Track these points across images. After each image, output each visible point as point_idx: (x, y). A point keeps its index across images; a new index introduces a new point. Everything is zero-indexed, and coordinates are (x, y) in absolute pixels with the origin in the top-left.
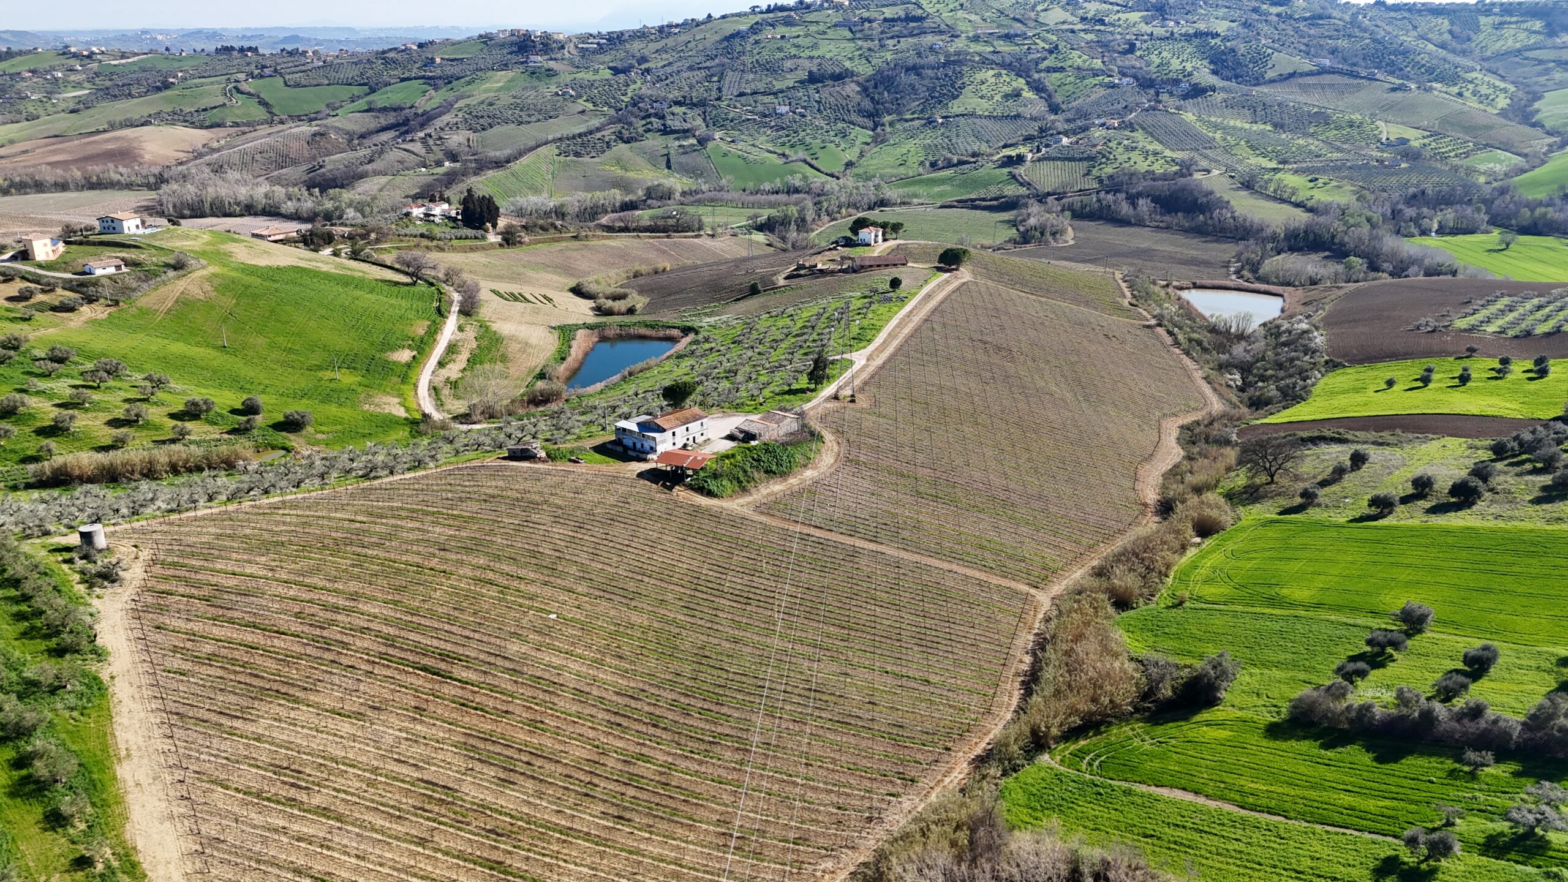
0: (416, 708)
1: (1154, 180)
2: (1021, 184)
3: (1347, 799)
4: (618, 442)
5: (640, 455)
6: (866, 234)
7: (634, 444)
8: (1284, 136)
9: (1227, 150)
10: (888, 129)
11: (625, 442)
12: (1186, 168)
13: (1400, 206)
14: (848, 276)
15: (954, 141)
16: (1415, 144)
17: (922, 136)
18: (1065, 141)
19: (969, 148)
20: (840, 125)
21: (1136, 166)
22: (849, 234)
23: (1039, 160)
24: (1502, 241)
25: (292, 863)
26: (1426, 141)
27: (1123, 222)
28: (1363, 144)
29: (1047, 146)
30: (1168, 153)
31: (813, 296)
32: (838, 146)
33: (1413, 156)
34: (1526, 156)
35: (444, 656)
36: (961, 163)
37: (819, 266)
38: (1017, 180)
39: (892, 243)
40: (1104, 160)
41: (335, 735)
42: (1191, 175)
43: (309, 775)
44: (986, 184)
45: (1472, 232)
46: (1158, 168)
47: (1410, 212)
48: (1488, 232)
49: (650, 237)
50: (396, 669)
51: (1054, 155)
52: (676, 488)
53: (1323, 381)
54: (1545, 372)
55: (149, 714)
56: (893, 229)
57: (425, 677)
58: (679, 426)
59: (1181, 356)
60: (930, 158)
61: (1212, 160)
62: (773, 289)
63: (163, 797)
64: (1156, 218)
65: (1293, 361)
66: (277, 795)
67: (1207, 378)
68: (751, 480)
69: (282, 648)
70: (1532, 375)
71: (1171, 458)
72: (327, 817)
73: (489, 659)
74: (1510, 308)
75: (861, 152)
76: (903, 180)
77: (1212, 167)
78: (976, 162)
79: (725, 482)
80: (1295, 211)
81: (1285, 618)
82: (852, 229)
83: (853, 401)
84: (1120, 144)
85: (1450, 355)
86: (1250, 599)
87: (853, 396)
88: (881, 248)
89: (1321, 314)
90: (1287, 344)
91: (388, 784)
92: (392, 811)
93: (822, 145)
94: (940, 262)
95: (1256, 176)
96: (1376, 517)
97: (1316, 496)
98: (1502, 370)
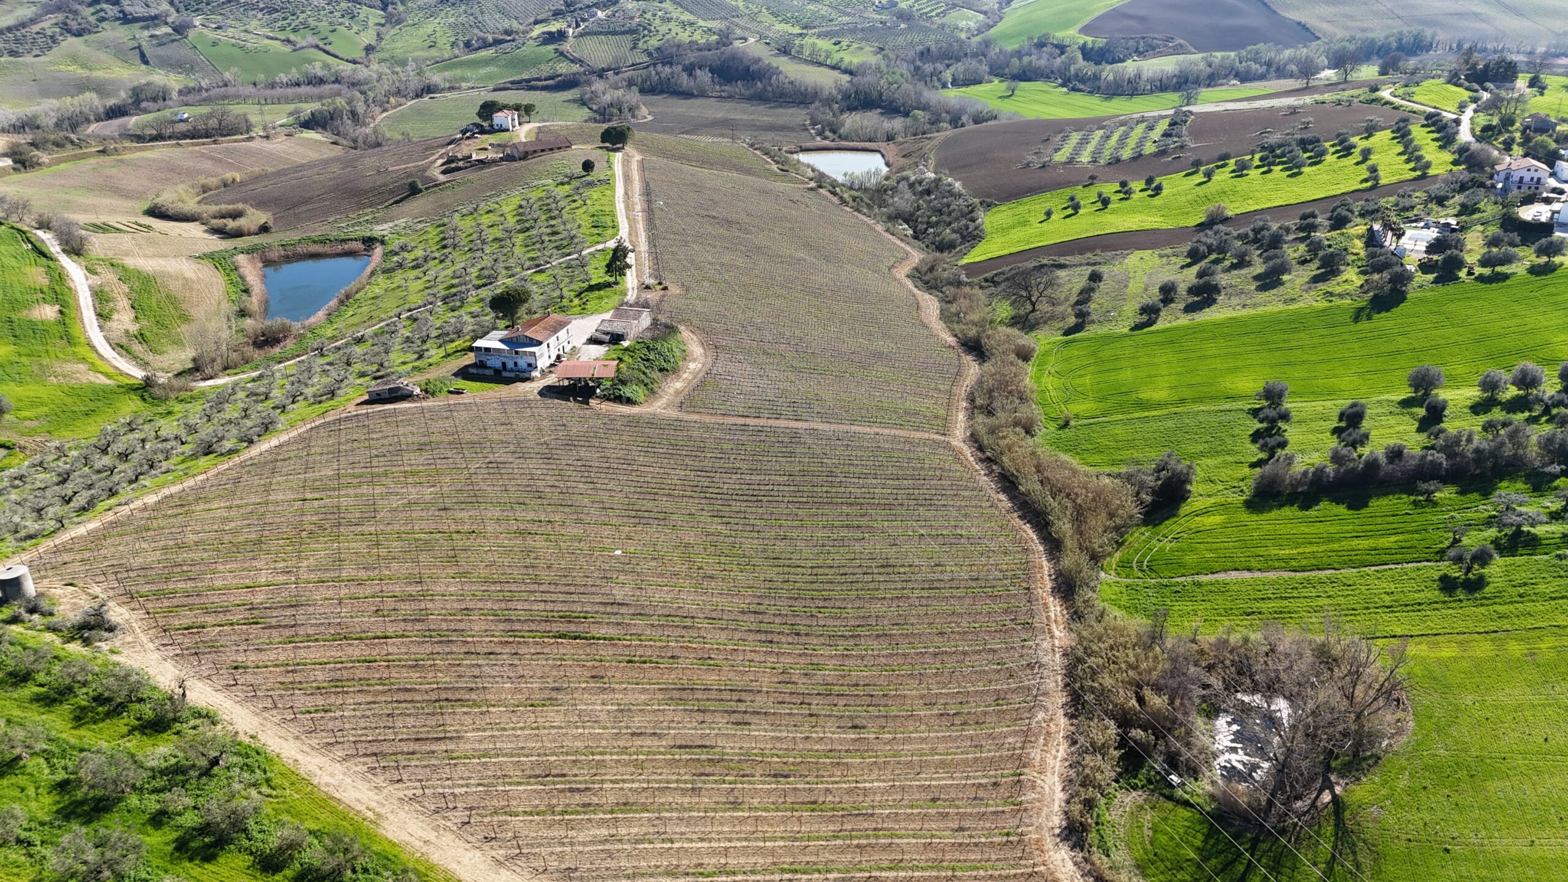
0: (593, 677)
1: (700, 50)
2: (572, 61)
3: (1365, 543)
4: (481, 365)
5: (522, 375)
6: (499, 118)
7: (504, 364)
9: (753, 17)
10: (401, 8)
11: (489, 363)
12: (725, 38)
13: (918, 63)
14: (516, 164)
15: (480, 19)
17: (443, 14)
18: (600, 14)
19: (499, 26)
21: (678, 37)
22: (478, 120)
23: (581, 35)
24: (1008, 89)
25: (658, 867)
26: (910, 3)
27: (687, 94)
28: (861, 7)
29: (584, 20)
30: (701, 23)
31: (497, 188)
32: (349, 28)
33: (904, 16)
34: (985, 13)
35: (567, 619)
36: (497, 42)
37: (474, 157)
38: (566, 57)
39: (527, 127)
40: (646, 32)
41: (552, 727)
42: (731, 44)
43: (576, 775)
44: (535, 62)
45: (980, 82)
46: (700, 38)
47: (928, 68)
48: (991, 82)
49: (193, 144)
50: (536, 643)
51: (595, 29)
52: (593, 402)
53: (988, 220)
54: (1158, 189)
55: (346, 764)
56: (526, 111)
57: (570, 644)
58: (550, 336)
59: (856, 213)
60: (461, 38)
61: (744, 28)
62: (436, 186)
63: (468, 846)
64: (717, 87)
65: (948, 206)
66: (568, 805)
67: (887, 230)
68: (653, 381)
69: (402, 654)
70: (1150, 192)
71: (931, 305)
72: (636, 811)
73: (609, 609)
74: (1084, 141)
75: (378, 35)
76: (441, 63)
77: (746, 34)
78: (513, 40)
79: (634, 387)
80: (836, 74)
81: (1168, 417)
82: (479, 114)
83: (665, 289)
84: (654, 15)
85: (1076, 184)
86: (1121, 408)
87: (660, 284)
88: (523, 133)
89: (932, 163)
90: (928, 192)
91: (651, 760)
92: (682, 786)
93: (331, 28)
94: (603, 142)
95: (788, 42)
96: (1150, 323)
97: (1089, 314)
98: (1125, 192)
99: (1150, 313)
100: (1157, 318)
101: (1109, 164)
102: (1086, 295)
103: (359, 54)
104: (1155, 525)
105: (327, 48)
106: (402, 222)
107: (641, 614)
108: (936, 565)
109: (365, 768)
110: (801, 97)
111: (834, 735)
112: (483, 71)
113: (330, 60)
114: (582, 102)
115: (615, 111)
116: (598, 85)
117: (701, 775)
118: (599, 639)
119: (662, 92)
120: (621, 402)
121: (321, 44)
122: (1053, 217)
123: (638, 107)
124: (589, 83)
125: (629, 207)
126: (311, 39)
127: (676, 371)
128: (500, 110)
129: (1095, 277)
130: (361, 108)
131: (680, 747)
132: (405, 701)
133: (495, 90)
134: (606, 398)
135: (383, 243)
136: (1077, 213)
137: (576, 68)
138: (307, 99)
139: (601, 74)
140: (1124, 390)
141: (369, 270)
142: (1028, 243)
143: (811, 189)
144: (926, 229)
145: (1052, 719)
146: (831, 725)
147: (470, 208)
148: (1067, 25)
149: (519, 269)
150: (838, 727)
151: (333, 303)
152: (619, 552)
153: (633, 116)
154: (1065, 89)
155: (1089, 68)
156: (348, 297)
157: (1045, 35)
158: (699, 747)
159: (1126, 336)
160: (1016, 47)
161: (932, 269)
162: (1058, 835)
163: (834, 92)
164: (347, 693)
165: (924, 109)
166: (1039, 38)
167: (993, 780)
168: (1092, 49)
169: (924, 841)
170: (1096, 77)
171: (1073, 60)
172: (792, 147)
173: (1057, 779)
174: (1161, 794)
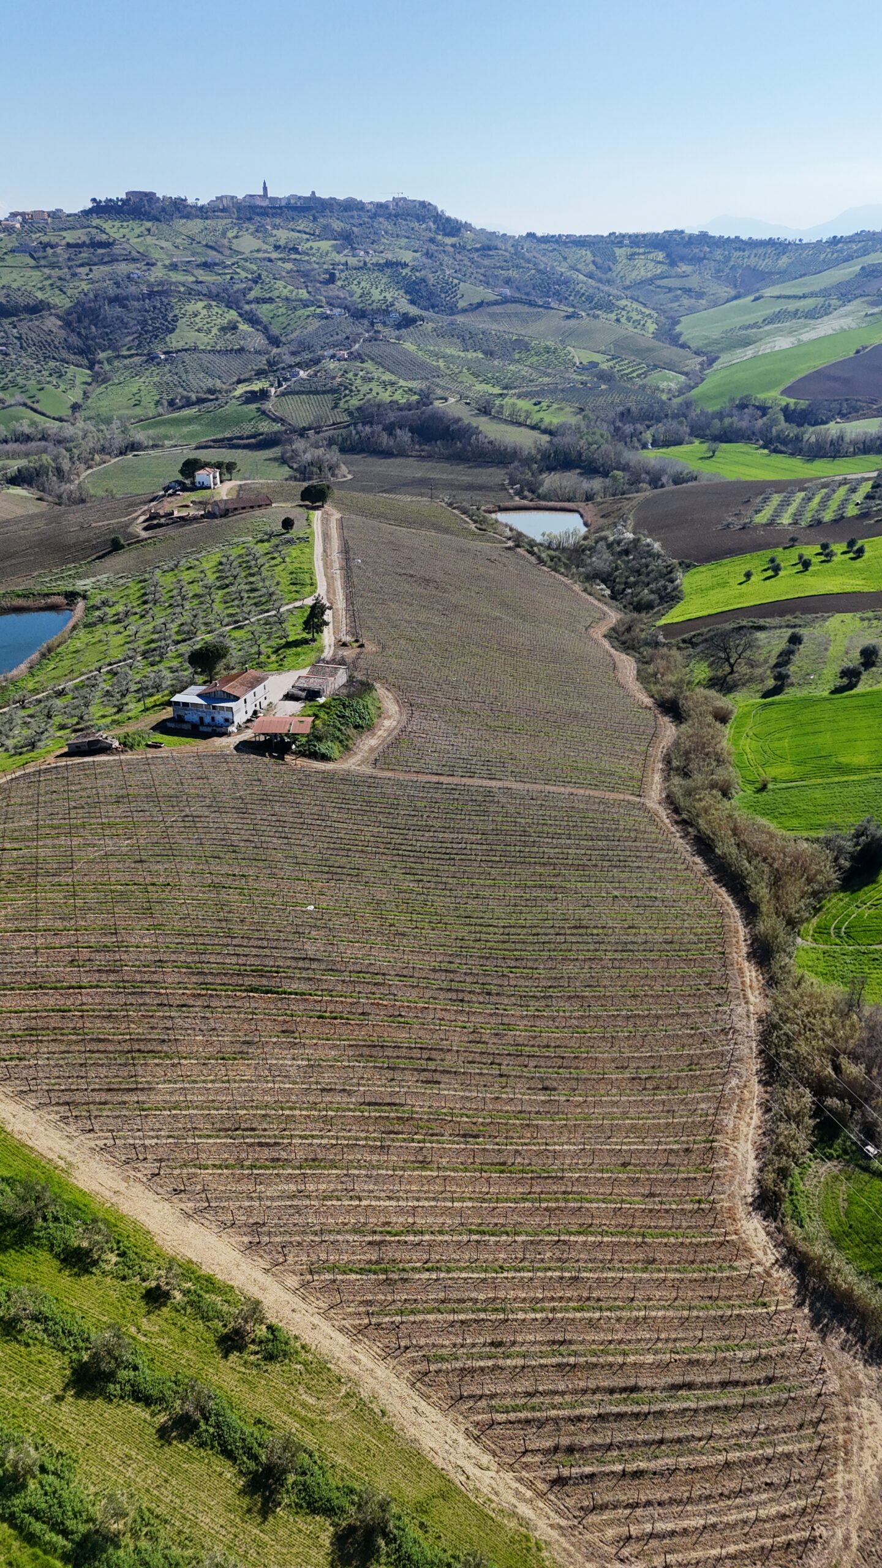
0: (283, 1032)
1: (401, 409)
2: (274, 420)
4: (178, 719)
5: (219, 730)
6: (202, 476)
7: (201, 719)
8: (496, 363)
9: (454, 377)
10: (107, 367)
11: (187, 718)
12: (425, 398)
13: (618, 424)
14: (217, 521)
15: (184, 378)
16: (604, 366)
17: (148, 373)
18: (302, 374)
19: (202, 385)
20: (52, 364)
21: (379, 397)
22: (180, 477)
23: (283, 394)
24: (709, 450)
25: (346, 1224)
26: (611, 363)
27: (387, 454)
28: (562, 368)
29: (286, 380)
30: (402, 383)
31: (197, 545)
32: (57, 387)
33: (605, 377)
34: (686, 374)
35: (260, 973)
36: (200, 401)
37: (176, 514)
38: (268, 416)
39: (228, 485)
40: (347, 392)
41: (243, 1081)
42: (431, 403)
43: (265, 1130)
44: (238, 421)
45: (680, 443)
46: (401, 398)
47: (628, 428)
48: (691, 443)
50: (228, 997)
51: (297, 389)
52: (288, 758)
53: (687, 581)
54: (860, 552)
55: (38, 1113)
56: (227, 469)
57: (261, 998)
58: (247, 692)
59: (553, 573)
60: (165, 397)
61: (443, 388)
62: (138, 542)
63: (157, 1197)
64: (417, 447)
65: (647, 566)
66: (257, 1159)
67: (585, 590)
68: (348, 738)
69: (96, 1004)
70: (851, 555)
71: (627, 665)
72: (324, 1168)
73: (301, 964)
74: (785, 504)
75: (85, 393)
76: (144, 422)
77: (447, 394)
78: (217, 399)
79: (329, 743)
80: (535, 434)
81: (868, 781)
82: (182, 472)
83: (362, 646)
84: (356, 375)
85: (776, 546)
86: (821, 772)
87: (357, 641)
88: (224, 491)
89: (631, 523)
90: (626, 552)
91: (340, 1116)
92: (371, 1143)
93: (39, 387)
94: (303, 500)
95: (488, 402)
96: (851, 686)
97: (788, 676)
98: (827, 554)
99: (851, 677)
100: (857, 682)
101: (811, 526)
102: (785, 658)
103: (66, 412)
104: (853, 892)
105: (35, 406)
106: (103, 577)
107: (332, 970)
108: (630, 927)
109: (57, 1117)
110: (500, 457)
111: (523, 1096)
112: (185, 430)
113: (38, 418)
114: (283, 461)
115: (315, 469)
116: (299, 444)
117: (391, 1132)
118: (290, 993)
119: (362, 451)
120: (316, 759)
121: (29, 402)
122: (753, 578)
123: (338, 466)
124: (290, 442)
125: (327, 565)
126: (20, 398)
127: (370, 728)
128: (202, 468)
129: (795, 640)
130: (66, 465)
131: (369, 1104)
132: (98, 1051)
133: (197, 448)
134: (301, 754)
135: (85, 597)
136: (776, 575)
137: (277, 427)
138: (14, 455)
139: (302, 433)
140: (823, 754)
141: (71, 624)
142: (726, 605)
143: (509, 548)
144: (624, 590)
145: (745, 1086)
146: (521, 1085)
147: (172, 564)
148: (770, 386)
149: (217, 625)
150: (528, 1089)
151: (35, 656)
152: (311, 908)
153: (333, 475)
154: (766, 451)
155: (791, 430)
156: (50, 650)
157: (747, 396)
158: (389, 1104)
159: (825, 699)
160: (717, 408)
161: (629, 629)
162: (751, 1204)
163: (534, 452)
164: (41, 1041)
165: (623, 470)
166: (741, 399)
167: (685, 1146)
168: (794, 411)
169: (613, 1206)
170: (798, 439)
171: (775, 422)
172: (490, 507)
173: (750, 1146)
174: (857, 1165)
